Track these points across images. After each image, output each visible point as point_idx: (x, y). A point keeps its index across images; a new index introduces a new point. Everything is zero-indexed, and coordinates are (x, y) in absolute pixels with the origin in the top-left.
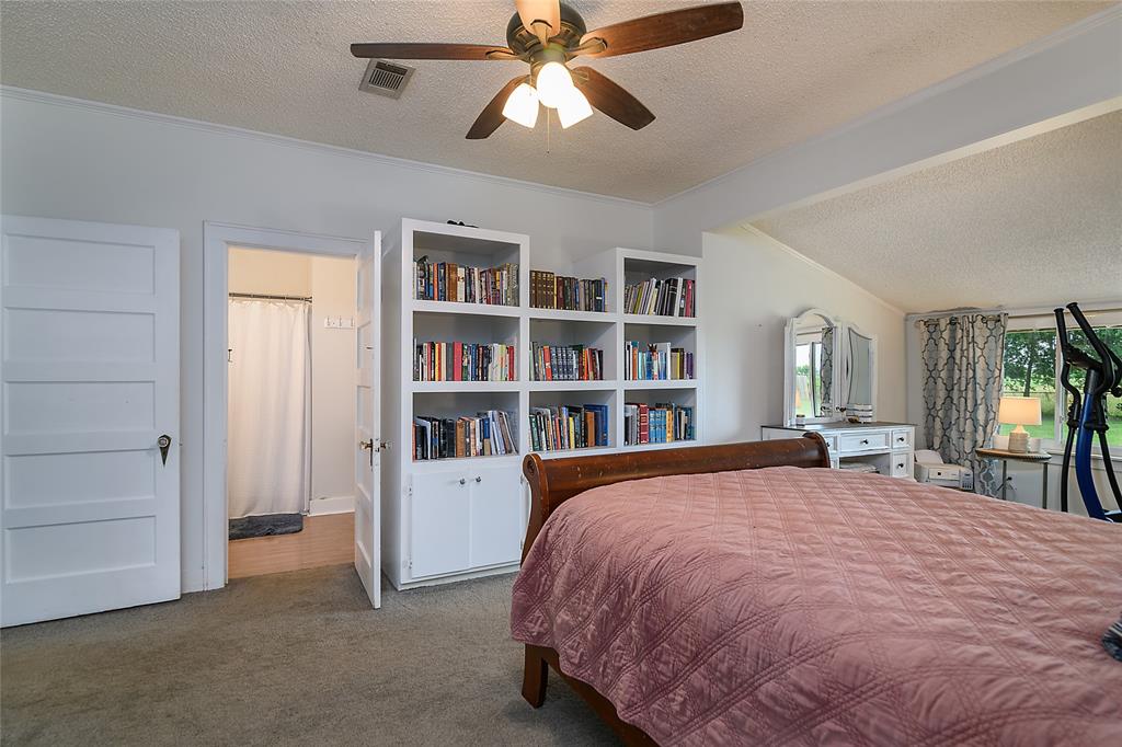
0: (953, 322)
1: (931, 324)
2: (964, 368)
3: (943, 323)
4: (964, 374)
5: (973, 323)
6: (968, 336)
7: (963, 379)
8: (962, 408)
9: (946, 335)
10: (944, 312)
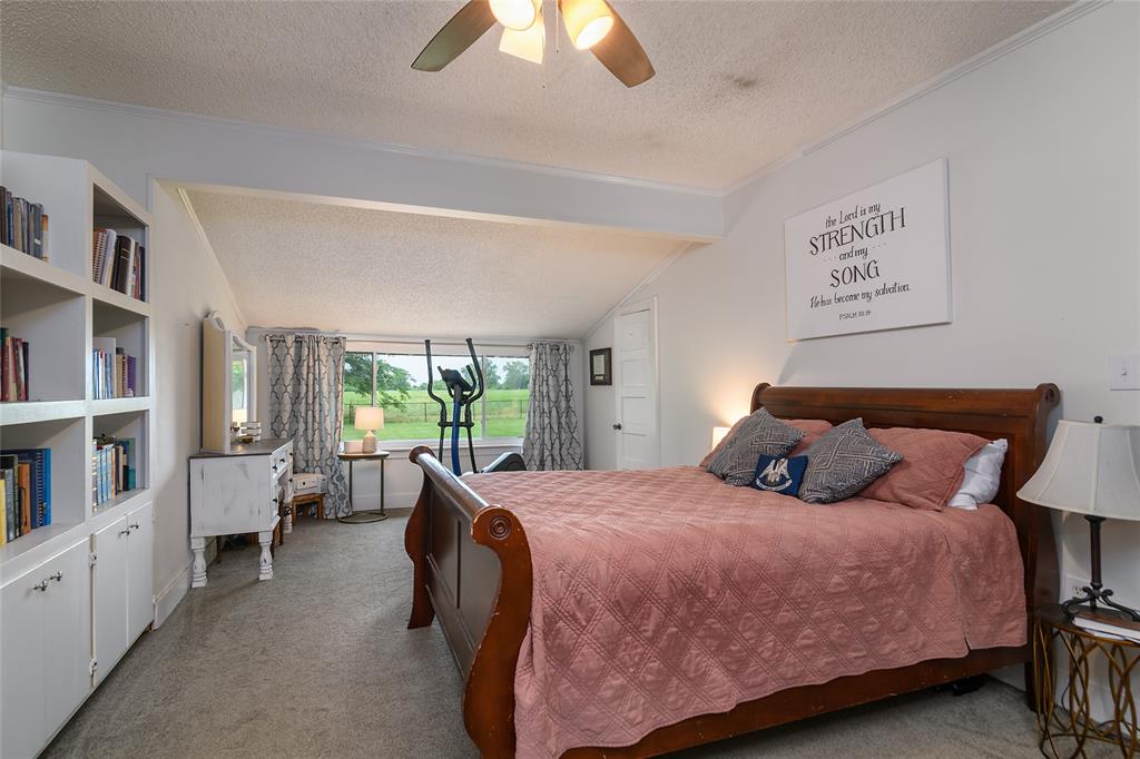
0: (299, 342)
1: (277, 340)
2: (311, 383)
3: (290, 340)
4: (311, 389)
5: (318, 342)
6: (314, 354)
7: (311, 394)
8: (310, 420)
9: (292, 351)
10: (291, 331)
